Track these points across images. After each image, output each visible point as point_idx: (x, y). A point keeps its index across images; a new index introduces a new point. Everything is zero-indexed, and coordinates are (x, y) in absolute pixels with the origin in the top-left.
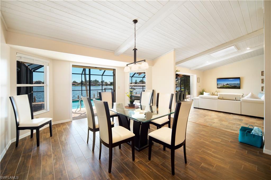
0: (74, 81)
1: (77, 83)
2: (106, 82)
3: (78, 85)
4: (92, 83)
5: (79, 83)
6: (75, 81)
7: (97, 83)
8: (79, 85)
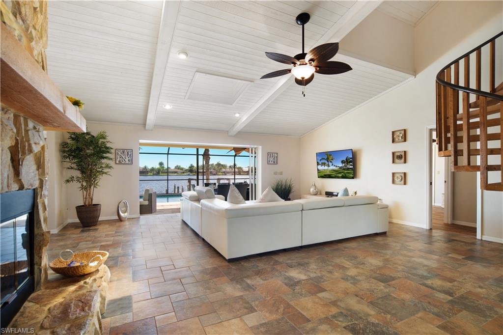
0: (177, 166)
1: (182, 169)
2: (240, 168)
3: (183, 173)
4: (211, 170)
5: (187, 170)
6: (179, 165)
7: (221, 169)
8: (185, 174)
